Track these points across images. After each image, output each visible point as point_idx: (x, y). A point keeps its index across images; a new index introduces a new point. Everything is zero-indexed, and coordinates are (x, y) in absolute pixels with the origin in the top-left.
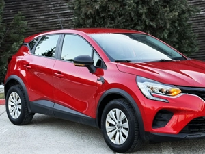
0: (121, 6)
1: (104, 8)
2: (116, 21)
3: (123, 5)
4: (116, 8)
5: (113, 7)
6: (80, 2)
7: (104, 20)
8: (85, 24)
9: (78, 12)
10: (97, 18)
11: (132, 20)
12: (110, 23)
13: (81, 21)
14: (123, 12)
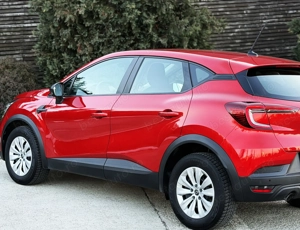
0: (116, 12)
1: (91, 14)
2: (108, 35)
3: (119, 11)
4: (109, 15)
5: (104, 13)
6: (52, 3)
7: (88, 31)
8: (59, 36)
9: (49, 18)
10: (79, 28)
11: (131, 34)
12: (99, 37)
13: (52, 31)
14: (120, 21)
